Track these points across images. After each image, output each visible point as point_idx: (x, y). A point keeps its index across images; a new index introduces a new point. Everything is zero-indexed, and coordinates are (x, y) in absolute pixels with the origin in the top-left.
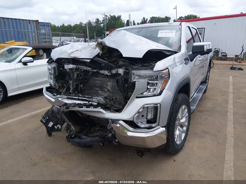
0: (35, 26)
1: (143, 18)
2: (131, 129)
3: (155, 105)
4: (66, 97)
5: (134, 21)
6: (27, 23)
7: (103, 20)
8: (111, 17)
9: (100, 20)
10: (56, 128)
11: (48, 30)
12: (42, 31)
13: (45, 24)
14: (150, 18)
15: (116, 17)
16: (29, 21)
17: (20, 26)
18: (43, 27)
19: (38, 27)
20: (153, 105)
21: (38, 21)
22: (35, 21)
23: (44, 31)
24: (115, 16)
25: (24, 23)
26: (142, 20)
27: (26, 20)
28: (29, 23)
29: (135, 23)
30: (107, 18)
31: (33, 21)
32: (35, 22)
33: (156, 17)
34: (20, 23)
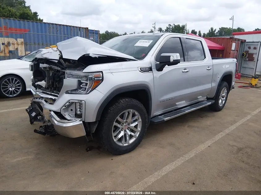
0: (85, 33)
1: (211, 29)
2: (58, 119)
3: (80, 101)
4: (42, 91)
5: (200, 32)
6: (77, 30)
7: (166, 30)
8: (175, 26)
9: (163, 29)
10: (39, 118)
11: (96, 38)
12: (90, 38)
13: (94, 31)
14: (220, 28)
15: (181, 26)
16: (80, 28)
17: (71, 32)
18: (92, 34)
19: (87, 34)
20: (78, 101)
21: (88, 28)
22: (85, 28)
23: (93, 39)
24: (179, 26)
25: (74, 29)
26: (209, 31)
27: (76, 27)
28: (79, 30)
29: (201, 33)
30: (171, 27)
31: (82, 28)
32: (84, 30)
33: (227, 28)
34: (71, 30)
